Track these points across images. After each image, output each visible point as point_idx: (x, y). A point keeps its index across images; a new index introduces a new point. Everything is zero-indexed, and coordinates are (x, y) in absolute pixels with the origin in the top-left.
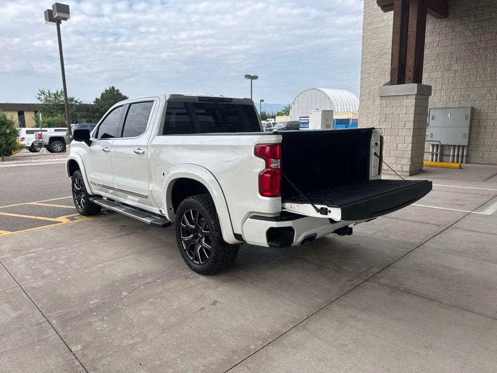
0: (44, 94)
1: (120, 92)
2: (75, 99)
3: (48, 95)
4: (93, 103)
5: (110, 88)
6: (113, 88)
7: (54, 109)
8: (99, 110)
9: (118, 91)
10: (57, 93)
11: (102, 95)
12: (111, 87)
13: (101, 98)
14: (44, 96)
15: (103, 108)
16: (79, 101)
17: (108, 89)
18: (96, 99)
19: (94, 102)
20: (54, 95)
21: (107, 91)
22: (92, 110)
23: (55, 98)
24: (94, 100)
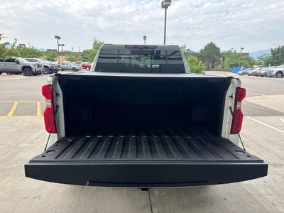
4: (199, 52)
8: (202, 56)
10: (182, 47)
12: (211, 42)
13: (204, 49)
15: (204, 55)
18: (201, 50)
21: (208, 45)
22: (198, 55)
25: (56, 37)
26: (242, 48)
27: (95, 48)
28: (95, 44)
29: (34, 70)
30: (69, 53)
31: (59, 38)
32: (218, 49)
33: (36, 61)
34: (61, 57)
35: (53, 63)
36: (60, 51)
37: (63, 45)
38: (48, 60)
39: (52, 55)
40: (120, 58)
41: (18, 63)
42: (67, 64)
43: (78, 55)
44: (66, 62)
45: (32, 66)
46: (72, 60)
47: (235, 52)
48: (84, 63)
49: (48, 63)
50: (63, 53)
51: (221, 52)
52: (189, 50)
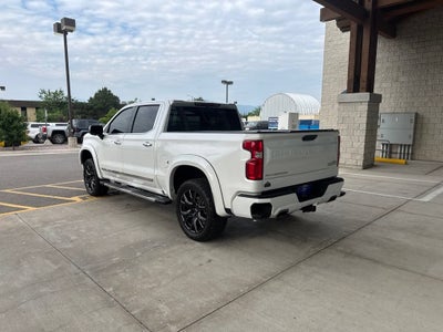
0: (45, 93)
3: (48, 93)
4: (87, 102)
5: (102, 89)
6: (105, 89)
8: (92, 108)
10: (56, 92)
13: (94, 97)
18: (91, 98)
20: (54, 94)
21: (100, 91)
22: (86, 107)
23: (55, 97)
32: (117, 98)
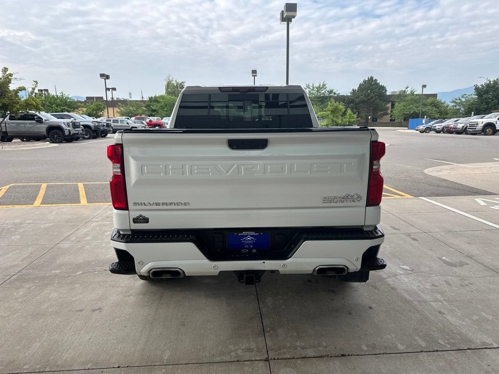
0: (309, 88)
1: (378, 82)
2: (334, 91)
3: (312, 88)
4: (349, 94)
5: (368, 78)
6: (372, 78)
7: (315, 101)
8: (354, 101)
9: (376, 80)
10: (320, 86)
11: (360, 85)
12: (370, 77)
13: (358, 89)
14: (308, 89)
15: (358, 99)
16: (337, 93)
17: (367, 79)
18: (353, 90)
19: (351, 93)
20: (317, 88)
21: (365, 81)
22: (347, 100)
23: (318, 91)
24: (351, 90)
25: (102, 75)
26: (424, 86)
27: (168, 93)
28: (169, 85)
29: (67, 133)
30: (124, 102)
31: (108, 77)
32: (383, 88)
33: (70, 117)
34: (111, 110)
35: (98, 120)
36: (109, 99)
37: (114, 89)
38: (90, 115)
39: (95, 106)
40: (213, 107)
41: (40, 121)
42: (122, 121)
43: (140, 107)
44: (120, 118)
45: (64, 126)
46: (129, 115)
47: (412, 93)
48: (151, 118)
49: (89, 121)
50: (114, 103)
51: (388, 93)
52: (331, 92)
